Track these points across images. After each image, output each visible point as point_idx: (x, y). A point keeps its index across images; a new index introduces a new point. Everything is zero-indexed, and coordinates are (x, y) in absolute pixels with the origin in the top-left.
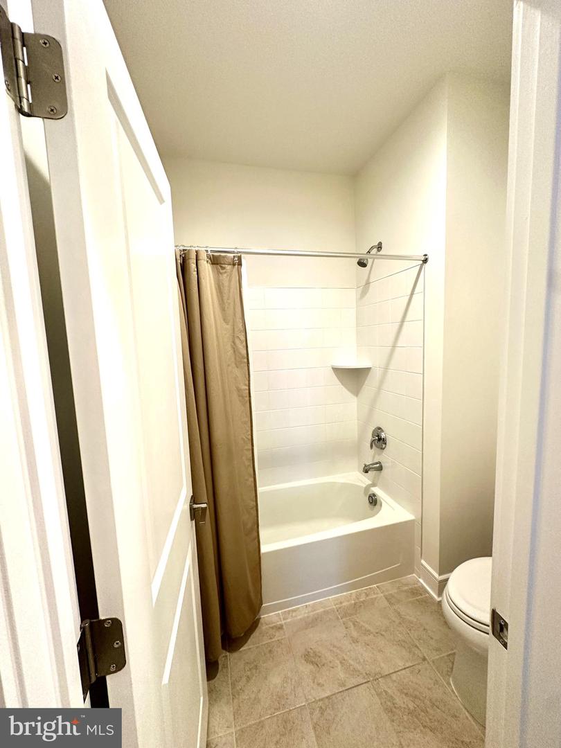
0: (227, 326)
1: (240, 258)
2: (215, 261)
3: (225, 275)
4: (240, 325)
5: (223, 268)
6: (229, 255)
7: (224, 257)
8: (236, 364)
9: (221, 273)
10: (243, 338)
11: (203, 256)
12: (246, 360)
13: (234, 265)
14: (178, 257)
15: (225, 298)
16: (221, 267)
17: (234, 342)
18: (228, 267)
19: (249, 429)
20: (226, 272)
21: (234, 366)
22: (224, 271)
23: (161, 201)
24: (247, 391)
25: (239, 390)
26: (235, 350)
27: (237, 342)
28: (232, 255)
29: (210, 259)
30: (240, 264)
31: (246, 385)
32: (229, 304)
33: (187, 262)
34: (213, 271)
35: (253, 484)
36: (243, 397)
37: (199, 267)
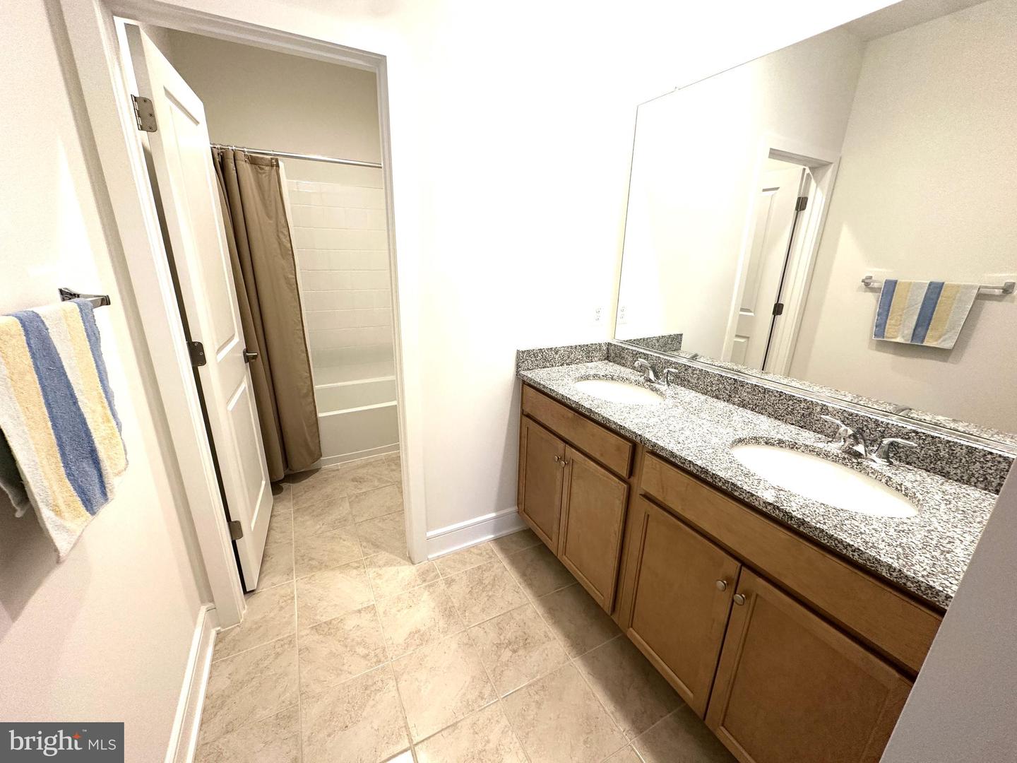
0: (271, 222)
1: (277, 161)
2: (253, 161)
3: (264, 175)
4: (283, 221)
5: (262, 169)
6: (265, 156)
7: (262, 158)
8: (282, 255)
9: (261, 173)
10: (286, 233)
11: (241, 156)
12: (291, 252)
13: (272, 166)
14: (216, 156)
15: (266, 198)
16: (260, 168)
17: (278, 236)
18: (267, 168)
19: (299, 312)
20: (264, 173)
21: (280, 256)
22: (263, 171)
23: (197, 122)
24: (295, 280)
25: (286, 278)
26: (280, 243)
27: (281, 236)
28: (269, 157)
29: (248, 158)
30: (278, 166)
31: (292, 274)
32: (270, 201)
33: (226, 160)
34: (252, 170)
35: (306, 359)
36: (291, 285)
37: (238, 167)
